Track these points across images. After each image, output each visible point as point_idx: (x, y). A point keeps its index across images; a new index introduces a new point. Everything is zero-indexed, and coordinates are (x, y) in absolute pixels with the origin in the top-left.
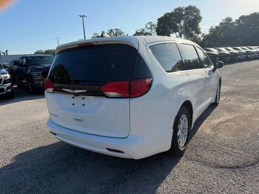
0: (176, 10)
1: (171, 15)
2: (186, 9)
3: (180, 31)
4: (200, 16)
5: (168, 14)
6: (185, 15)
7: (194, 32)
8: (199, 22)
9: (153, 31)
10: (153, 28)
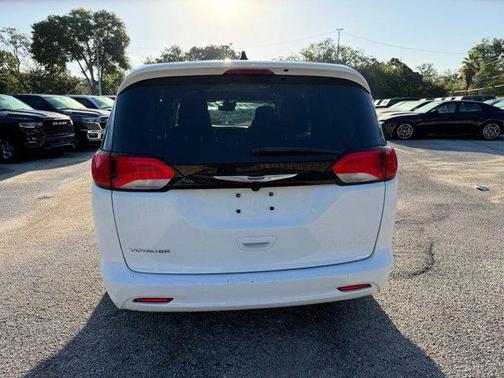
0: (74, 13)
1: (64, 20)
2: (97, 16)
3: (88, 58)
4: (125, 36)
5: (58, 18)
6: (96, 27)
7: (117, 65)
8: (126, 45)
9: (20, 49)
10: (18, 44)
